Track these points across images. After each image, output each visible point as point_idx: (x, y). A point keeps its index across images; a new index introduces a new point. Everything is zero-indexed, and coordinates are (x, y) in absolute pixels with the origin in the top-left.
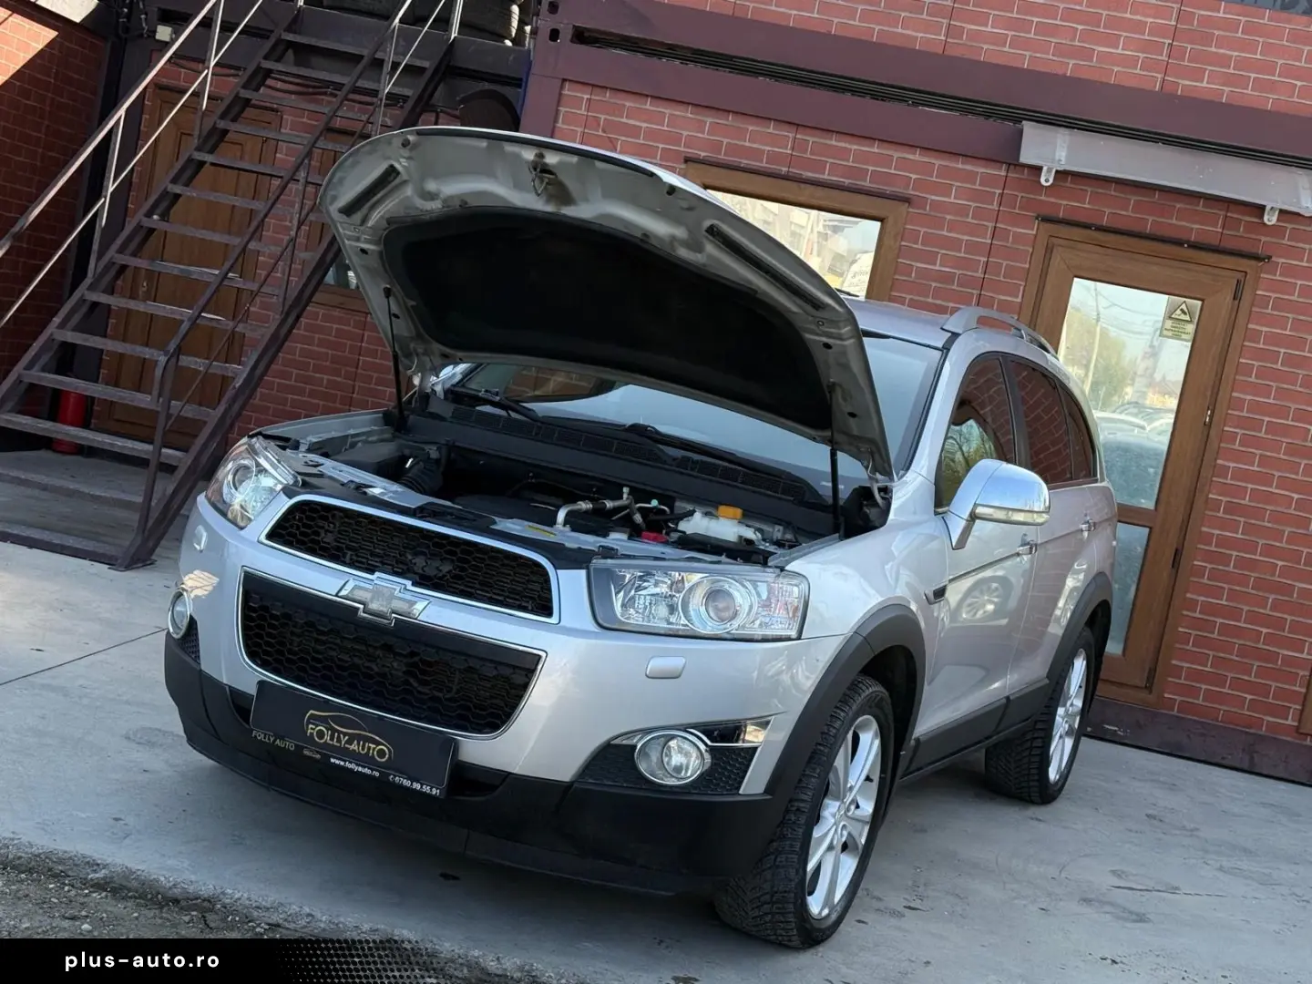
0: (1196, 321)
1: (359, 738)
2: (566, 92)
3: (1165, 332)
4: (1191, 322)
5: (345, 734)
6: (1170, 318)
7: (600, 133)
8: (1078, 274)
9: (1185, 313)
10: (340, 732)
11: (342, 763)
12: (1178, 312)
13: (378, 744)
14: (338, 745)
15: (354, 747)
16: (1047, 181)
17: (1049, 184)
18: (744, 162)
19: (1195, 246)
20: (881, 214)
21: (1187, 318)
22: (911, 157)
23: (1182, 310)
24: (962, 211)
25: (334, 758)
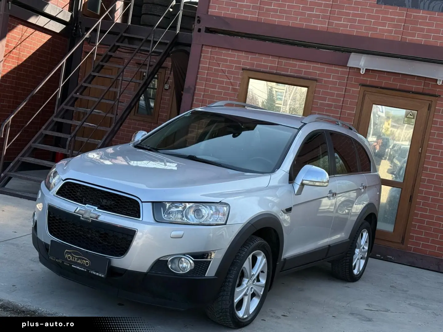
0: (415, 118)
1: (80, 258)
2: (203, 49)
3: (405, 122)
4: (413, 118)
5: (76, 257)
6: (406, 117)
7: (215, 61)
8: (374, 103)
9: (411, 116)
10: (75, 257)
11: (75, 267)
12: (409, 115)
13: (86, 260)
14: (74, 261)
15: (79, 261)
16: (363, 72)
17: (363, 73)
18: (262, 69)
19: (413, 93)
20: (308, 85)
21: (412, 117)
22: (317, 66)
23: (410, 114)
24: (335, 83)
25: (73, 265)
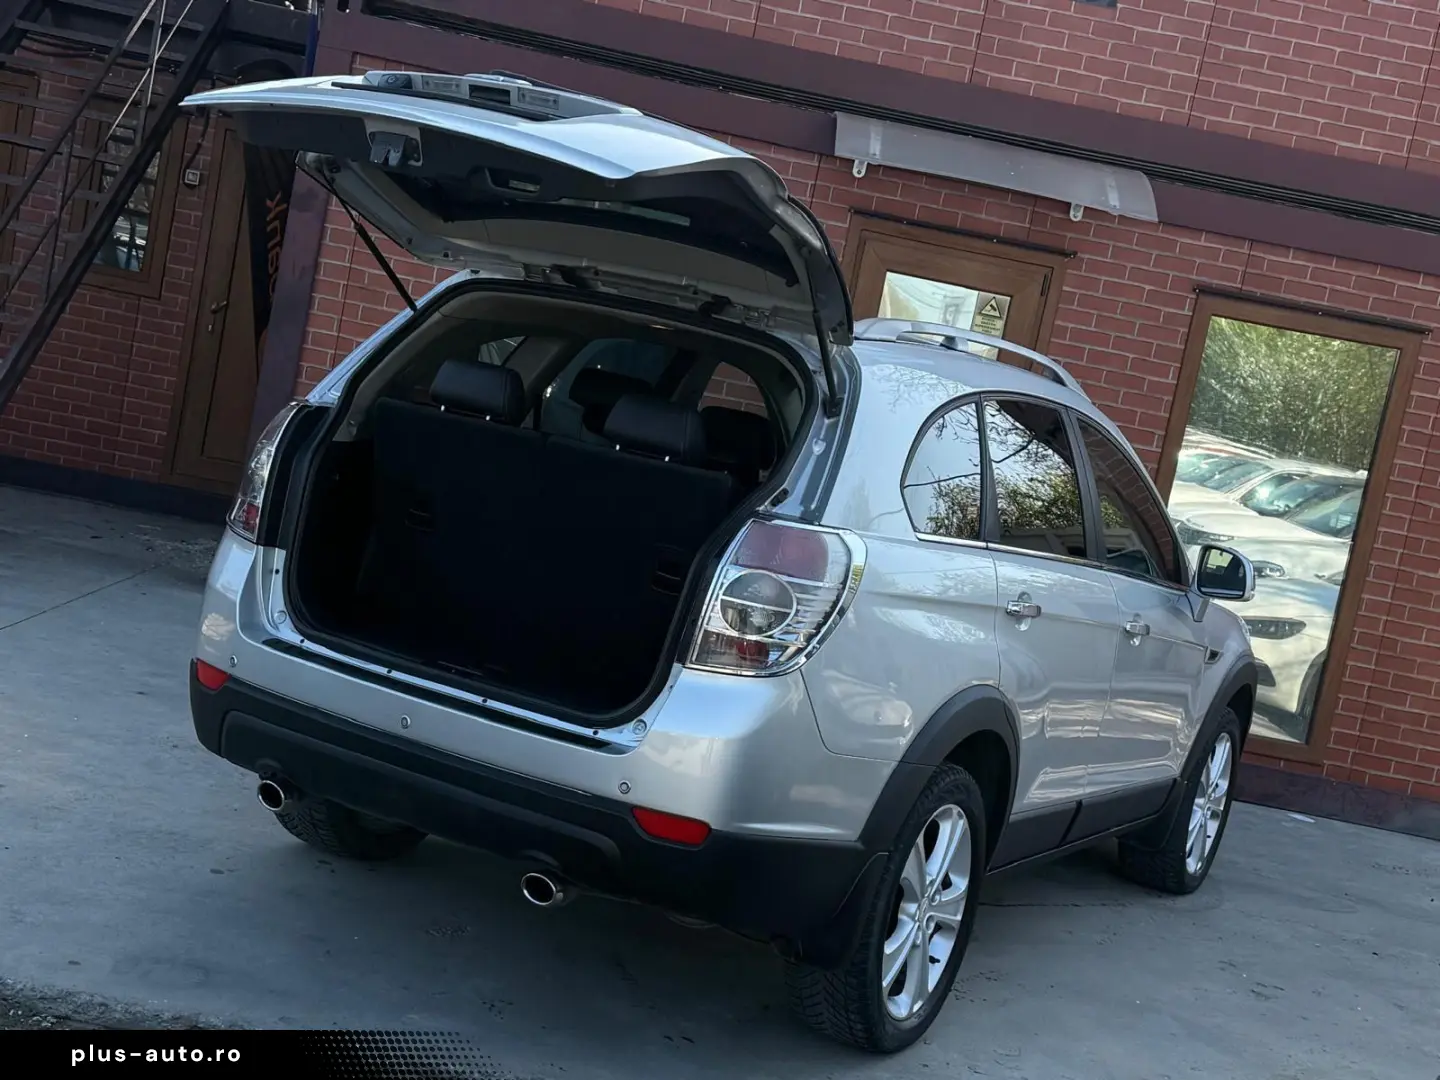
0: (1005, 317)
2: (356, 66)
3: (975, 328)
4: (1000, 318)
6: (980, 313)
8: (891, 268)
9: (995, 310)
12: (988, 308)
16: (859, 172)
17: (860, 176)
21: (996, 313)
23: (991, 305)
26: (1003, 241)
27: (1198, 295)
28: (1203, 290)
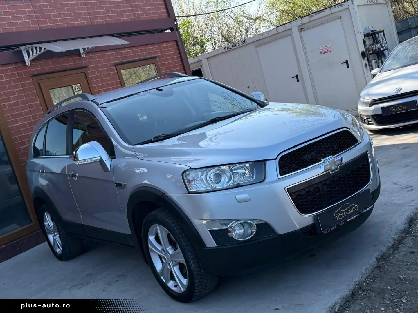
0: (81, 90)
5: (346, 211)
6: (75, 91)
8: (50, 88)
9: (78, 89)
10: (344, 211)
11: (350, 219)
12: (76, 89)
14: (346, 215)
15: (350, 212)
21: (79, 90)
23: (77, 88)
24: (10, 82)
25: (347, 220)
26: (71, 70)
27: (116, 66)
28: (116, 65)
